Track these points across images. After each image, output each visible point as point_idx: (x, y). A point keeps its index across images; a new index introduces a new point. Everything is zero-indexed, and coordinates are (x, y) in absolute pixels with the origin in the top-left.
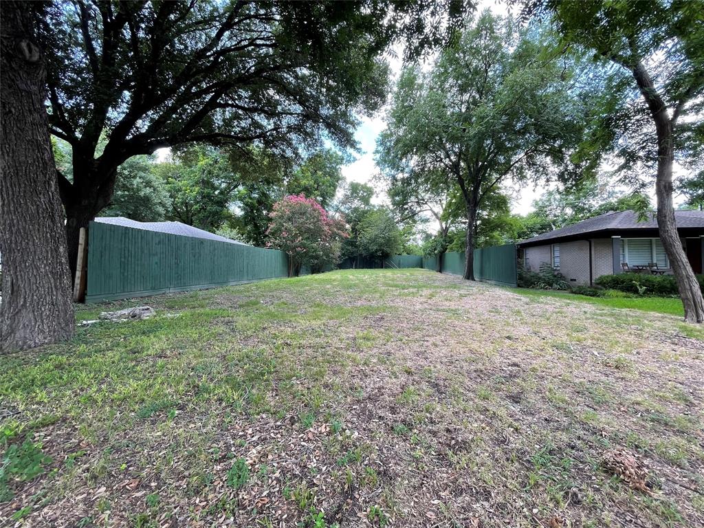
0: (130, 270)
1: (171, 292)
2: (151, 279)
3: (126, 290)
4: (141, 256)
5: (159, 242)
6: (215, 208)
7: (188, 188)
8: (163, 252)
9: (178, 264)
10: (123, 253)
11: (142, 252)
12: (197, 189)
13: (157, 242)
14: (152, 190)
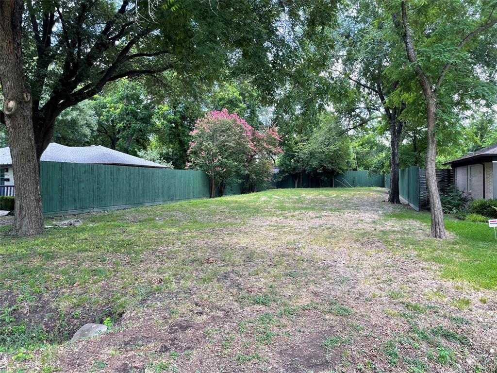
0: (65, 194)
1: (95, 212)
2: (79, 200)
3: (63, 209)
4: (72, 183)
5: (85, 172)
6: (138, 125)
7: (112, 105)
8: (88, 180)
9: (100, 189)
10: (60, 182)
11: (73, 180)
12: (121, 106)
13: (83, 172)
14: (78, 112)
